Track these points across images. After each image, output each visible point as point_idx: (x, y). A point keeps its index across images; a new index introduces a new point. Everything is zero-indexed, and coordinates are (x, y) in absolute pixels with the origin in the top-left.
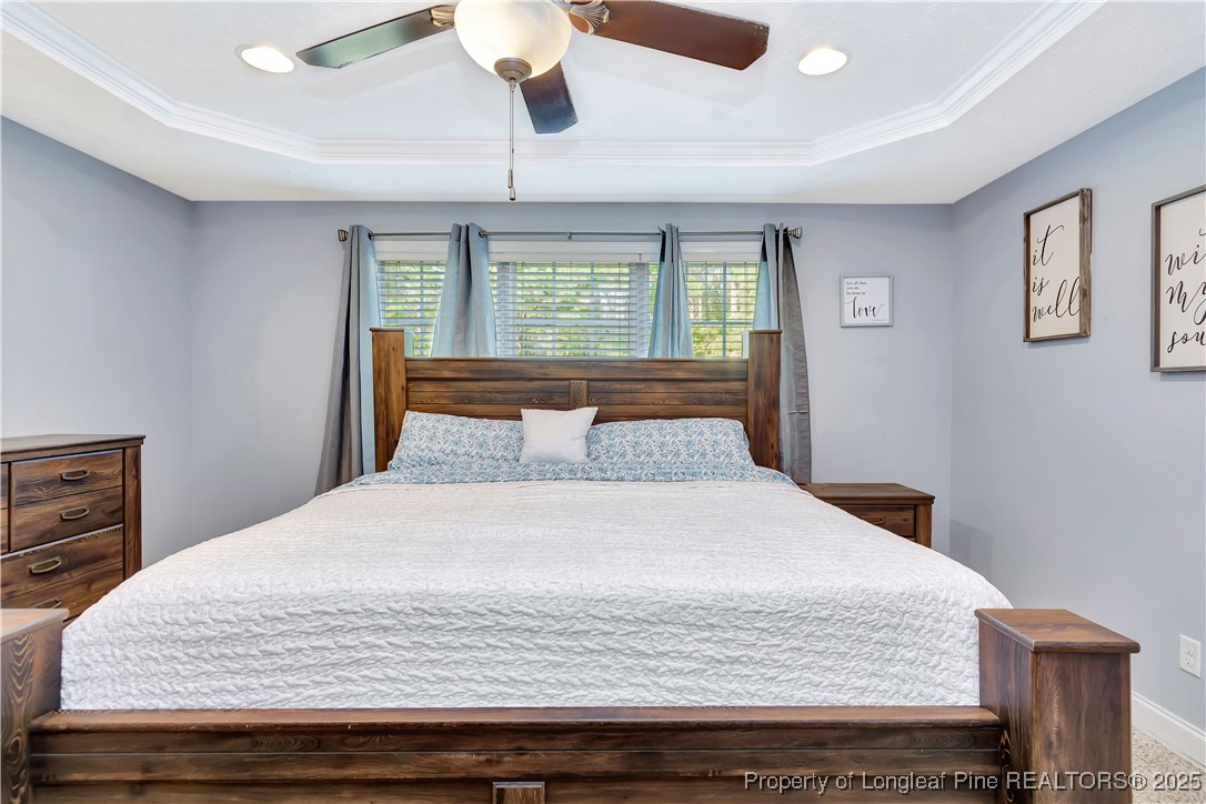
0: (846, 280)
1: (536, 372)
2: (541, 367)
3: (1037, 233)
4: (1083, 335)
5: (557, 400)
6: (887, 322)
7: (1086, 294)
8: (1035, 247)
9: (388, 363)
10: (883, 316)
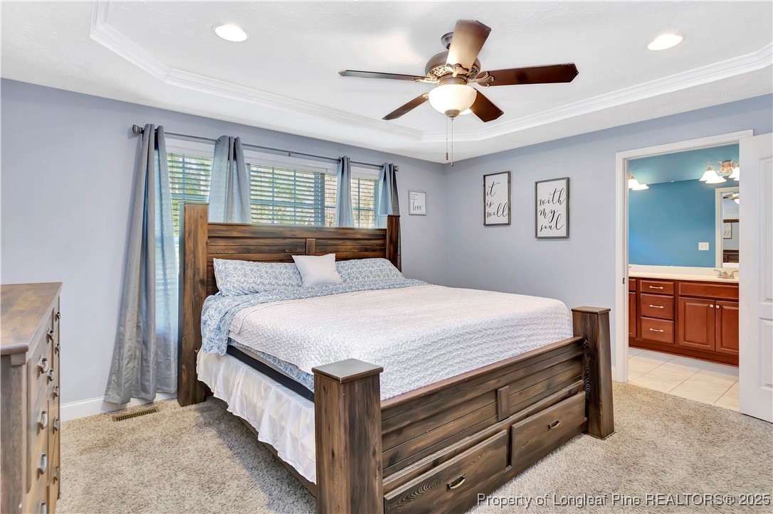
0: (412, 193)
1: (288, 234)
2: (292, 231)
3: (489, 184)
4: (508, 224)
5: (299, 250)
6: (424, 213)
7: (509, 209)
8: (488, 190)
9: (197, 226)
10: (423, 211)
